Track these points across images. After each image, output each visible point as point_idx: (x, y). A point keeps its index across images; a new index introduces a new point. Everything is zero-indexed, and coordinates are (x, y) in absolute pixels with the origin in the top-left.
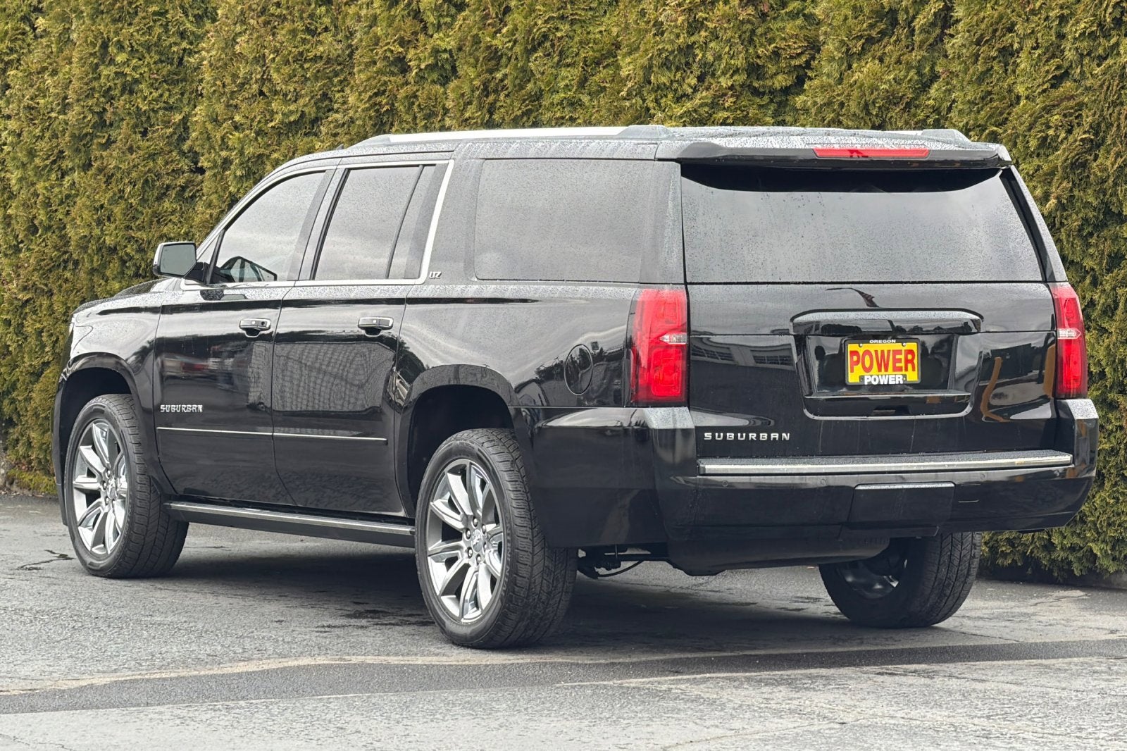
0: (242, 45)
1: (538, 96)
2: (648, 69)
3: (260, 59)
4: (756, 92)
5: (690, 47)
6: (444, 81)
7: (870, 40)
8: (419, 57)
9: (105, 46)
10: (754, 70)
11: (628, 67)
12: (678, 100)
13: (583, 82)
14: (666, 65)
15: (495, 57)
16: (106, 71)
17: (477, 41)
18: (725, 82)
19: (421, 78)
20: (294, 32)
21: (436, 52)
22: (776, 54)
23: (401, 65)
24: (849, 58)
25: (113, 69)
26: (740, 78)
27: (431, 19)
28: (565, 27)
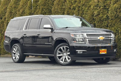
0: (56, 8)
1: (83, 11)
2: (94, 7)
3: (57, 9)
4: (105, 9)
5: (98, 4)
6: (75, 10)
7: (116, 2)
8: (72, 7)
9: (43, 9)
10: (105, 6)
11: (92, 7)
12: (97, 10)
13: (88, 9)
14: (96, 6)
15: (79, 7)
16: (43, 11)
17: (77, 5)
18: (102, 8)
19: (72, 10)
20: (61, 6)
21: (73, 7)
22: (107, 4)
23: (70, 8)
24: (114, 4)
25: (44, 11)
26: (103, 7)
27: (73, 3)
28: (86, 3)
